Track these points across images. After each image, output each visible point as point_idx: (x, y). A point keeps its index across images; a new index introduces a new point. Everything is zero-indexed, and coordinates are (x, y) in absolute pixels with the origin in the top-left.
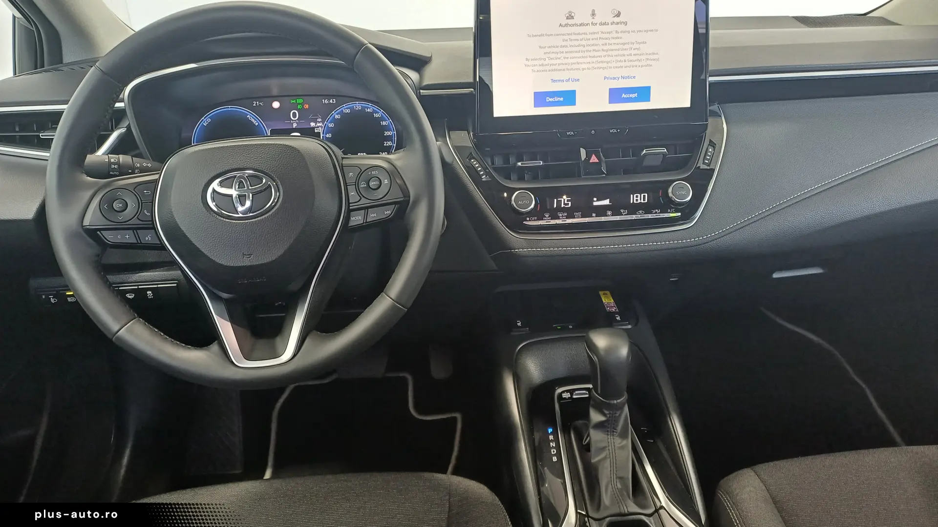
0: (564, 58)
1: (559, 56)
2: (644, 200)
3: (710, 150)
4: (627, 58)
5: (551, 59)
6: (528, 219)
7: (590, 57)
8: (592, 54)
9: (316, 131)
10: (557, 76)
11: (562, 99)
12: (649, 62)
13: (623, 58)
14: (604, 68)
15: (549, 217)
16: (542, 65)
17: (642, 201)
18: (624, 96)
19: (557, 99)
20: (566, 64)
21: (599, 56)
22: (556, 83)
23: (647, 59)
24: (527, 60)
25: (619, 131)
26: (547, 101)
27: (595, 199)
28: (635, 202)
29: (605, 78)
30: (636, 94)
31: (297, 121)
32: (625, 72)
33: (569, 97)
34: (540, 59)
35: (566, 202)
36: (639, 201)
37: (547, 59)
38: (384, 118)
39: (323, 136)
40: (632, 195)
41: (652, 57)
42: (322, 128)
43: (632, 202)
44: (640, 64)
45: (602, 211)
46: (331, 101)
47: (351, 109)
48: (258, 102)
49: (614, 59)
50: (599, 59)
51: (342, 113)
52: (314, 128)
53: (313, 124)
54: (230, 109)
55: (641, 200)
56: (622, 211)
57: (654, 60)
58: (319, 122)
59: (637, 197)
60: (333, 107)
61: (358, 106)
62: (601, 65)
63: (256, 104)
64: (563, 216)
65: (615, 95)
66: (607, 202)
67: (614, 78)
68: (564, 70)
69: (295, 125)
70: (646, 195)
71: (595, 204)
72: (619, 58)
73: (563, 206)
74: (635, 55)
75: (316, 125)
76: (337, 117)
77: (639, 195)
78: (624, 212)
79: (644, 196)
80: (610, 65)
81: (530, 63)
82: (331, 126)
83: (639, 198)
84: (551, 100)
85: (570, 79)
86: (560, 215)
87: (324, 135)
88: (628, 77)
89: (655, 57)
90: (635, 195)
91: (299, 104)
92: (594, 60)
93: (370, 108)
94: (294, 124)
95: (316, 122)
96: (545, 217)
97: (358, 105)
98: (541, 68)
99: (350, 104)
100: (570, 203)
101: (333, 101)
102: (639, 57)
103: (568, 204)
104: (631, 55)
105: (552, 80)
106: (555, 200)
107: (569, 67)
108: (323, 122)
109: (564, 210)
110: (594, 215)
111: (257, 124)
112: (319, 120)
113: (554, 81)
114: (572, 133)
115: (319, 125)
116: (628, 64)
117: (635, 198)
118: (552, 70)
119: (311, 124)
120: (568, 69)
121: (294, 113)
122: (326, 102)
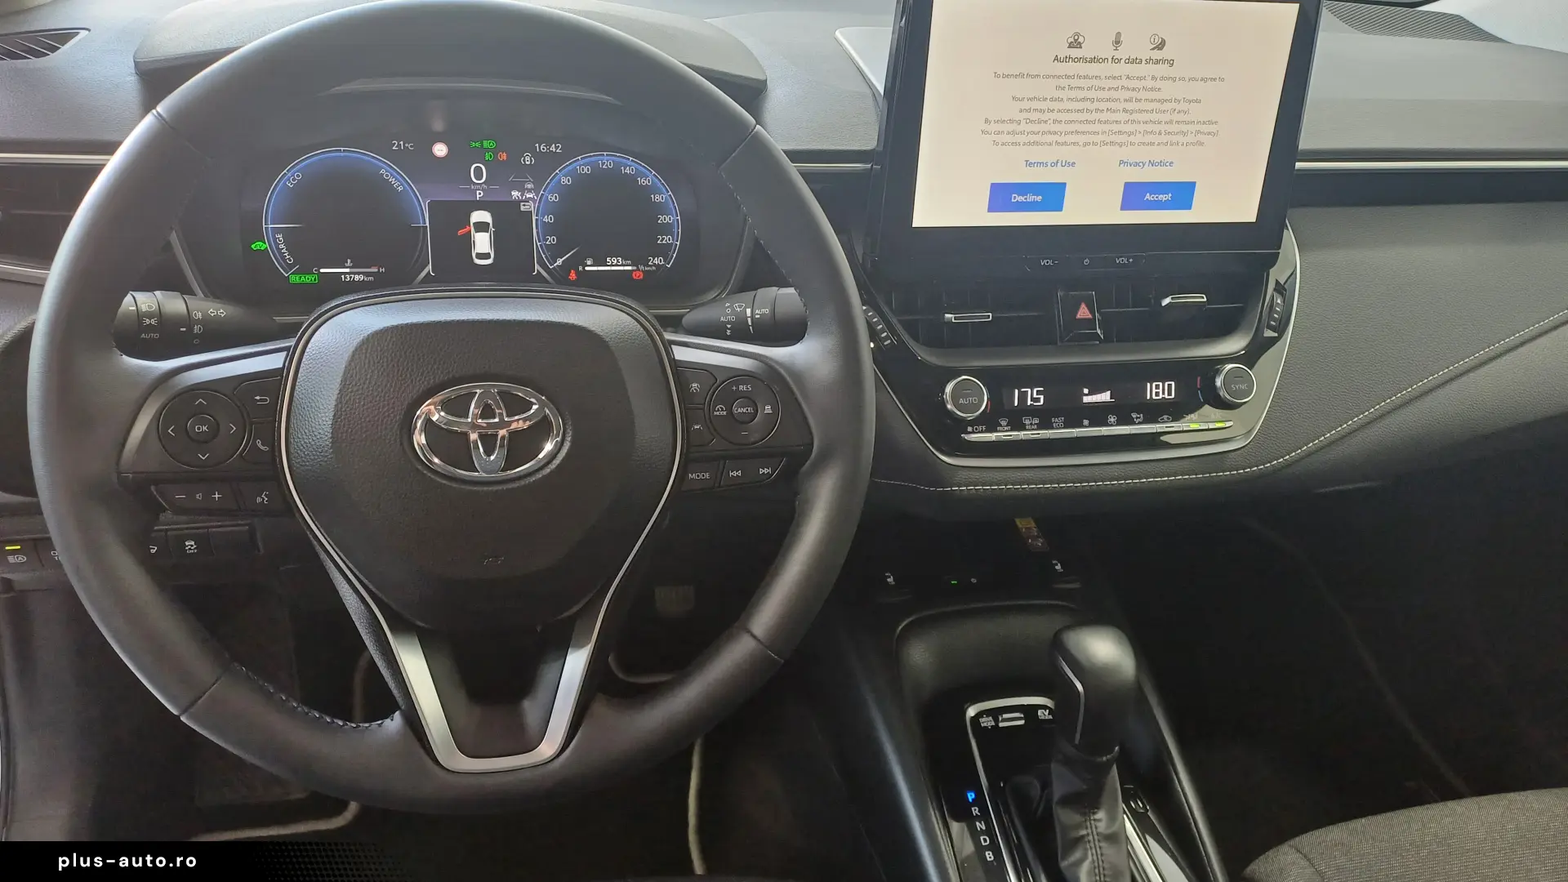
0: (1055, 121)
1: (1044, 117)
2: (1170, 394)
3: (1279, 301)
4: (1163, 127)
5: (1031, 122)
6: (970, 429)
7: (1100, 121)
8: (1104, 116)
9: (522, 208)
10: (1036, 154)
11: (1039, 198)
12: (1201, 137)
13: (1156, 128)
14: (1120, 145)
15: (1007, 426)
16: (1014, 133)
17: (1166, 396)
18: (1148, 196)
19: (1031, 198)
20: (1055, 133)
21: (1117, 121)
22: (1035, 169)
23: (1198, 132)
24: (987, 121)
25: (1131, 260)
26: (1013, 200)
27: (1086, 391)
28: (1154, 397)
29: (1122, 162)
30: (1170, 195)
31: (485, 186)
32: (1157, 154)
33: (1053, 195)
34: (1011, 121)
35: (1035, 396)
36: (1161, 396)
37: (1023, 122)
38: (659, 188)
39: (537, 220)
40: (1149, 385)
41: (1205, 128)
42: (535, 204)
43: (1148, 398)
44: (1185, 140)
45: (1098, 414)
46: (553, 148)
47: (594, 166)
48: (402, 143)
49: (1142, 128)
50: (1115, 127)
51: (573, 174)
52: (517, 203)
53: (515, 194)
54: (342, 154)
55: (1163, 393)
56: (1134, 415)
57: (1209, 133)
58: (529, 191)
59: (1157, 387)
60: (556, 160)
61: (606, 161)
62: (1113, 138)
63: (399, 145)
64: (1031, 424)
65: (1134, 195)
66: (1105, 397)
67: (1137, 164)
68: (1051, 144)
69: (479, 195)
70: (1173, 383)
71: (1086, 399)
72: (1150, 127)
73: (1029, 402)
74: (1178, 122)
75: (522, 195)
76: (565, 181)
77: (1161, 384)
78: (1137, 418)
79: (1170, 386)
80: (1132, 138)
81: (993, 127)
82: (553, 198)
83: (1160, 391)
84: (1021, 199)
85: (1060, 161)
86: (1027, 422)
87: (540, 218)
88: (1161, 163)
89: (1212, 128)
90: (1154, 384)
91: (488, 150)
92: (1106, 127)
93: (630, 166)
94: (478, 192)
95: (523, 190)
96: (1001, 426)
97: (606, 158)
98: (1009, 138)
99: (592, 156)
100: (1042, 397)
101: (557, 148)
102: (1184, 128)
103: (1038, 400)
104: (1171, 122)
105: (1027, 161)
106: (1017, 391)
107: (1061, 139)
108: (536, 190)
109: (1033, 412)
110: (1086, 422)
111: (400, 189)
112: (529, 186)
113: (1029, 164)
114: (1050, 263)
115: (528, 196)
116: (1164, 138)
117: (1154, 390)
118: (1030, 144)
119: (513, 193)
120: (1057, 143)
121: (478, 170)
122: (543, 149)
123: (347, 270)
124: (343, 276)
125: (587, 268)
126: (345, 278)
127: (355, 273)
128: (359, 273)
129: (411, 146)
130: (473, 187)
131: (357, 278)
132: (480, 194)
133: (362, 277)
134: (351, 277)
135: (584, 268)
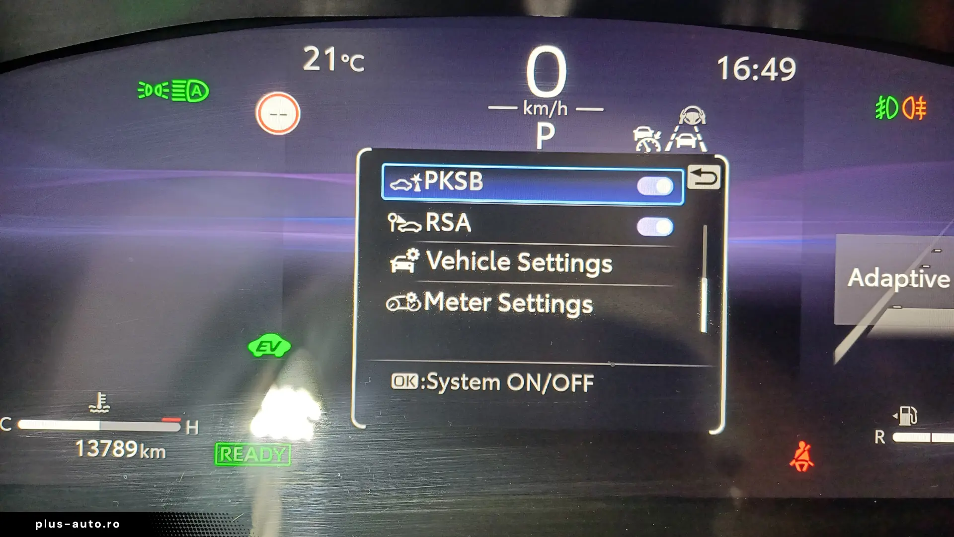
63: (323, 60)
94: (540, 125)
121: (547, 63)
122: (742, 72)
123: (94, 426)
124: (80, 443)
125: (898, 437)
126: (87, 447)
127: (114, 435)
128: (125, 436)
129: (358, 63)
130: (527, 110)
131: (119, 449)
132: (546, 130)
133: (133, 448)
134: (101, 447)
135: (889, 437)
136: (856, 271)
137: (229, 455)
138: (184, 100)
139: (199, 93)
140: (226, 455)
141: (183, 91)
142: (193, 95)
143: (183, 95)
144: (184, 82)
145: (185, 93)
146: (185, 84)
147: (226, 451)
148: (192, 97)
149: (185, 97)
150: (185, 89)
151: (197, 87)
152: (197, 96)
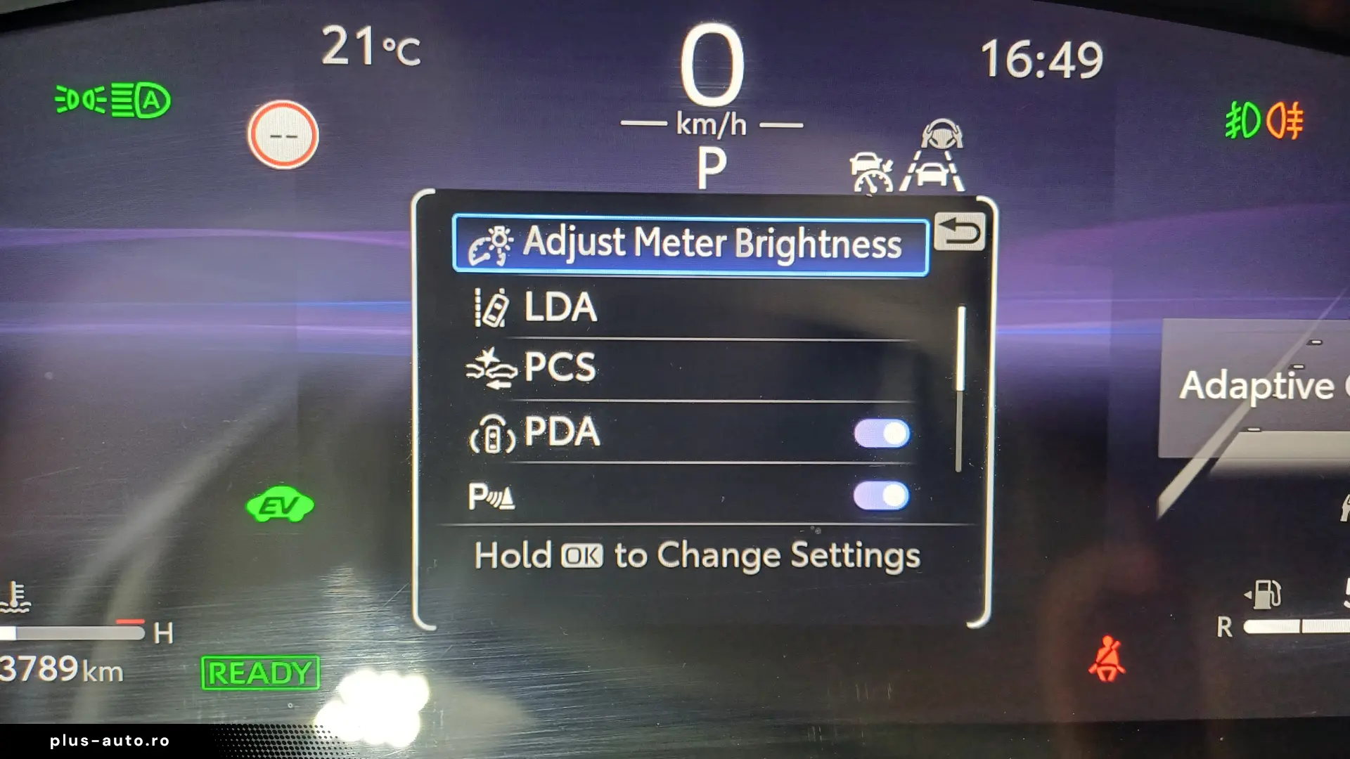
75: (897, 176)
94: (704, 151)
119: (857, 165)
121: (713, 50)
122: (1020, 65)
125: (1253, 627)
127: (40, 648)
129: (409, 52)
130: (682, 126)
131: (49, 668)
132: (713, 160)
133: (70, 667)
134: (20, 666)
135: (1238, 626)
136: (1193, 375)
137: (223, 675)
138: (132, 115)
139: (156, 103)
140: (218, 674)
141: (129, 100)
142: (145, 106)
143: (130, 107)
144: (131, 85)
145: (132, 103)
146: (133, 90)
147: (217, 669)
148: (143, 111)
149: (133, 110)
150: (132, 96)
151: (151, 93)
152: (151, 109)
